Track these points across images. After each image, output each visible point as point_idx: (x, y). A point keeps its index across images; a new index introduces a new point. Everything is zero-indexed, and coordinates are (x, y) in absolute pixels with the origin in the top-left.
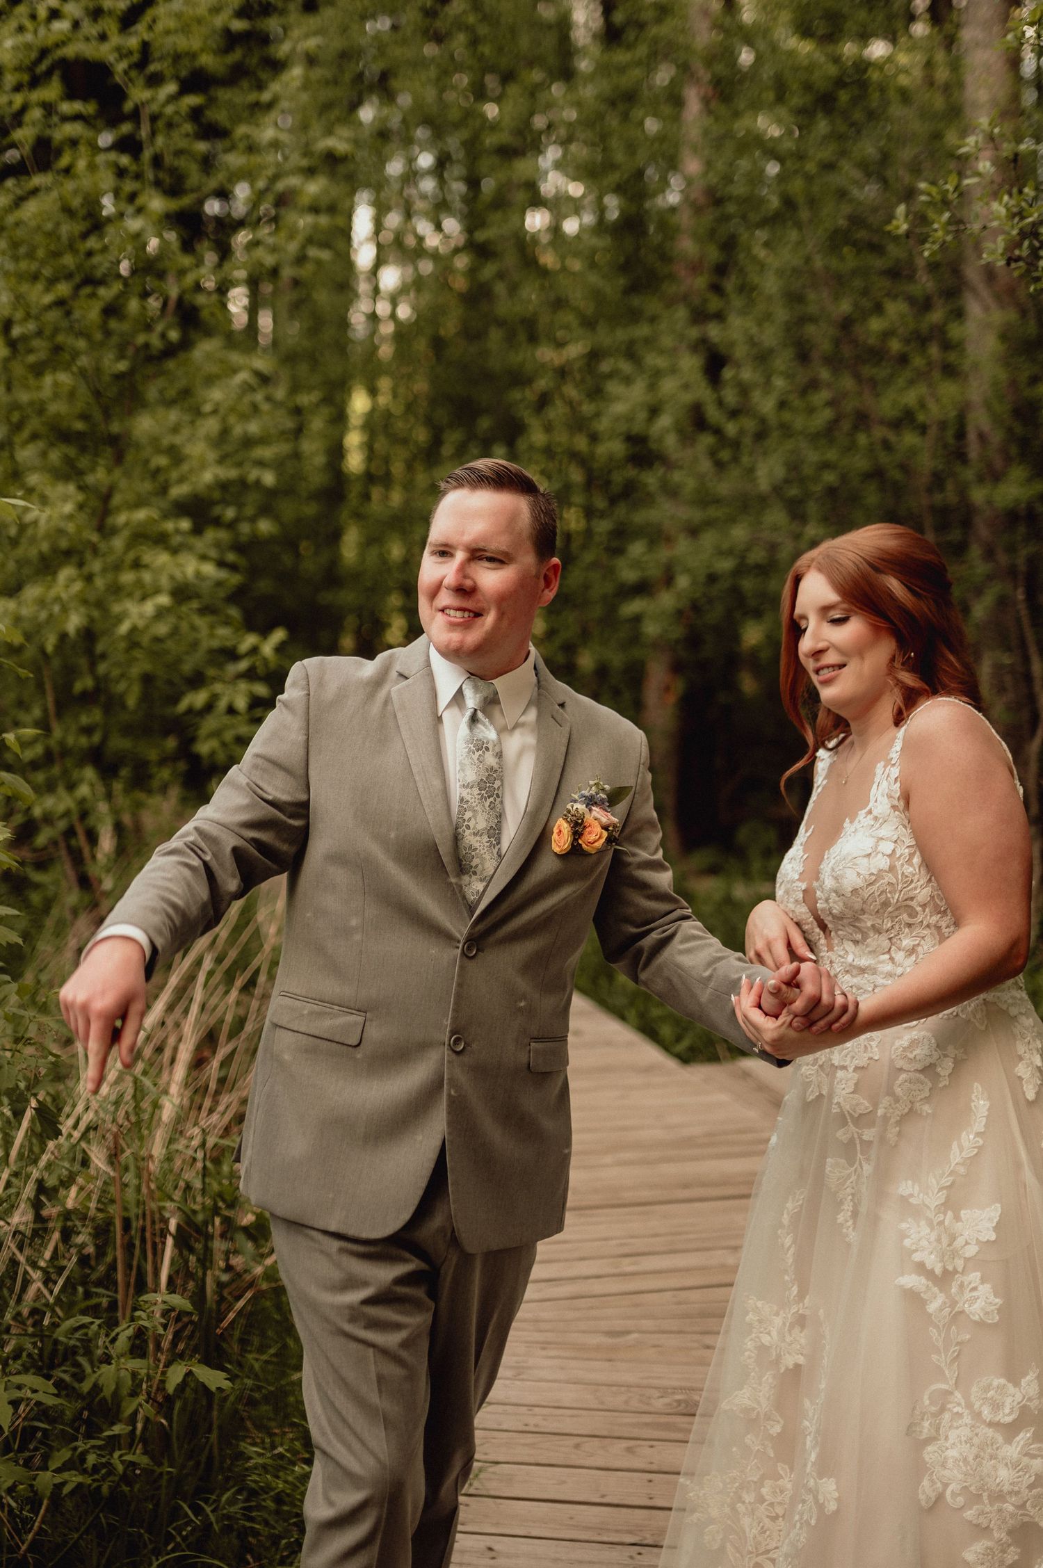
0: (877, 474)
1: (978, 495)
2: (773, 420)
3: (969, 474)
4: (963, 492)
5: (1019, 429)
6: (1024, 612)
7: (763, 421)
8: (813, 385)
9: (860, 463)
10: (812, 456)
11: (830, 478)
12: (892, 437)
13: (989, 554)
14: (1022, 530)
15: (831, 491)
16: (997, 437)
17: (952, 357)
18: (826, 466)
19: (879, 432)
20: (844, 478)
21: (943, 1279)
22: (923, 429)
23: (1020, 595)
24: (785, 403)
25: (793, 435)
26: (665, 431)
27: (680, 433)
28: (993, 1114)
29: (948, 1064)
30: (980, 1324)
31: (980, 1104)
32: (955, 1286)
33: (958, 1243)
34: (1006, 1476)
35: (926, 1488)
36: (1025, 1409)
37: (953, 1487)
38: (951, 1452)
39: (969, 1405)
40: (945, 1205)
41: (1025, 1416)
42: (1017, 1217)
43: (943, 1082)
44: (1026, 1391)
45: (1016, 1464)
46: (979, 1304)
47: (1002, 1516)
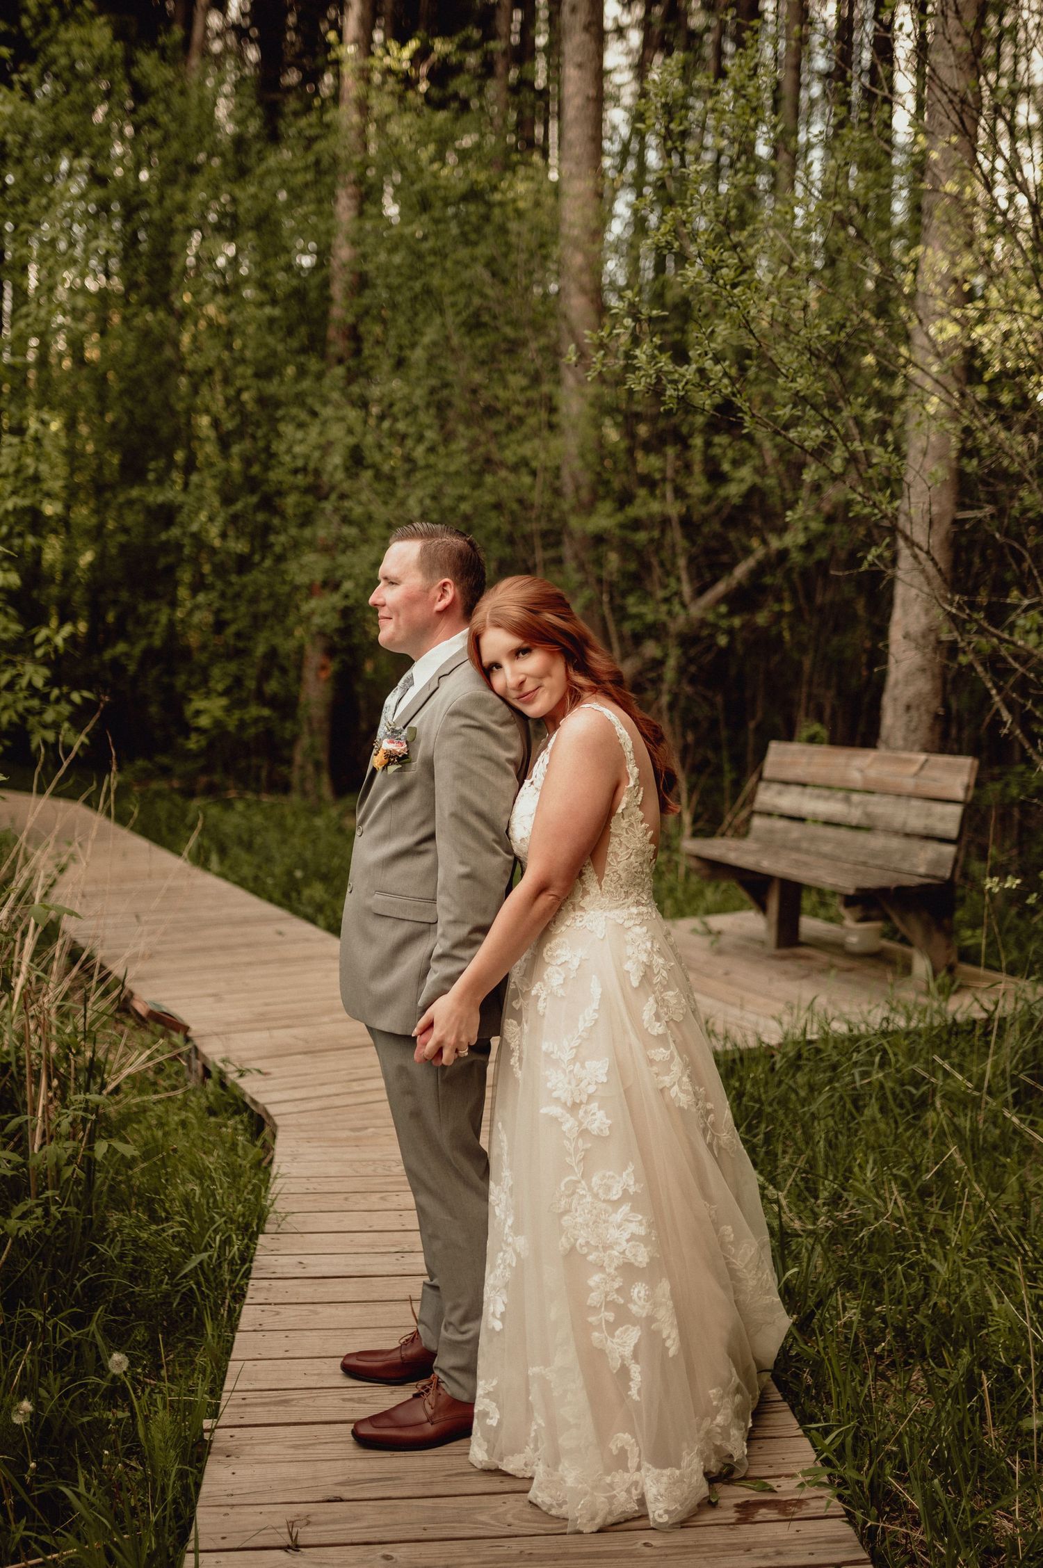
0: (500, 505)
1: (574, 522)
2: (421, 463)
3: (566, 506)
4: (564, 517)
6: (607, 609)
7: (414, 462)
8: (448, 437)
9: (486, 498)
10: (451, 491)
11: (465, 507)
12: (512, 477)
13: (581, 567)
15: (465, 518)
16: (587, 478)
17: (555, 419)
18: (462, 498)
19: (502, 474)
20: (475, 508)
21: (574, 1107)
22: (534, 473)
23: (605, 598)
24: (432, 450)
25: (436, 475)
26: (336, 467)
27: (347, 469)
28: (604, 997)
29: (576, 963)
30: (598, 1137)
31: (596, 990)
32: (581, 1113)
33: (583, 1084)
34: (613, 1233)
35: (564, 1243)
36: (625, 1191)
37: (581, 1241)
38: (580, 1220)
39: (590, 1189)
40: (574, 1060)
41: (626, 1196)
42: (619, 1068)
43: (573, 975)
44: (626, 1180)
45: (619, 1226)
46: (596, 1124)
47: (611, 1258)
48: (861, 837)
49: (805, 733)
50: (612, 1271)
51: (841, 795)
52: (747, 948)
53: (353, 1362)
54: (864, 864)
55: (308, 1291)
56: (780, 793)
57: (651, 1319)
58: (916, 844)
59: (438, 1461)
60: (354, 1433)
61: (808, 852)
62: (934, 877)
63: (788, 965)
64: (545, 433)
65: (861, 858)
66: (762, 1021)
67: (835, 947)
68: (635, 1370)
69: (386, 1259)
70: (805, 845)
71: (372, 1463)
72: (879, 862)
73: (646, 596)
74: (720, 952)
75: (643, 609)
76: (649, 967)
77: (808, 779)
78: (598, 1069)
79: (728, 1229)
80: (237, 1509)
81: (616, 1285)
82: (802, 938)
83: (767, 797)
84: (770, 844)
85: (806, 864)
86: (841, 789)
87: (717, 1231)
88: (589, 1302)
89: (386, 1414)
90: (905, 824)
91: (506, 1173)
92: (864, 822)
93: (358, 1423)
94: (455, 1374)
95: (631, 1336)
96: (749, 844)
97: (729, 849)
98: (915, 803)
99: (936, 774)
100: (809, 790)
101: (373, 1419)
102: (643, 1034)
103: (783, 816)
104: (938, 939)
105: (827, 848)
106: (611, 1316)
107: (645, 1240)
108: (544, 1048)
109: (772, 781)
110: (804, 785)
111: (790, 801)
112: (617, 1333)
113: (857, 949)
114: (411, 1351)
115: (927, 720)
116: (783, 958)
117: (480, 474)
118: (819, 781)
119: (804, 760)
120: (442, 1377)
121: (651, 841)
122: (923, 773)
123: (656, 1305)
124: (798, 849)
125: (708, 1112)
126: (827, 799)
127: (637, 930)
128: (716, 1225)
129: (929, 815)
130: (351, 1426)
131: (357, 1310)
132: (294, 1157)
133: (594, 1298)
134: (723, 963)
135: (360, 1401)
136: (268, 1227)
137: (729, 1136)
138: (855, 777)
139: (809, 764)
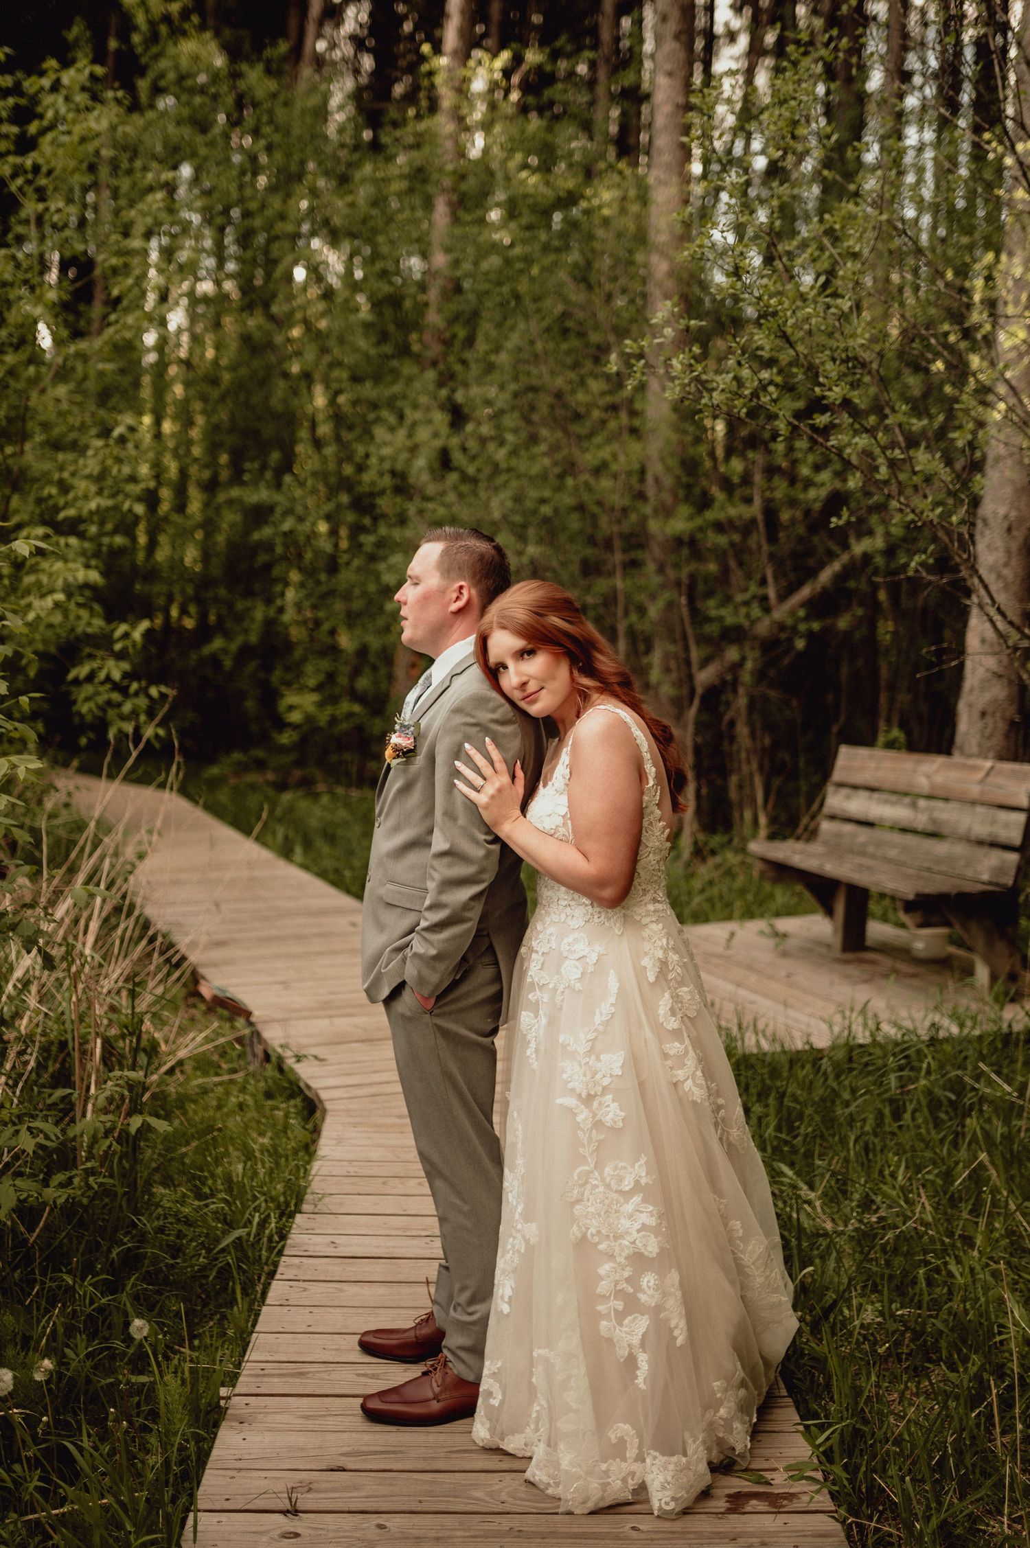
0: (581, 508)
1: (654, 526)
2: (503, 465)
3: (648, 509)
4: (644, 520)
5: (685, 479)
6: (685, 612)
7: (496, 466)
8: (534, 439)
9: (568, 500)
10: (533, 494)
11: (546, 510)
12: (592, 481)
13: (661, 569)
14: (685, 552)
15: (546, 521)
16: (668, 481)
17: (637, 423)
18: (543, 501)
19: (585, 477)
20: (556, 511)
21: (588, 1099)
22: (615, 476)
23: (684, 600)
24: (514, 453)
25: (519, 477)
26: (421, 470)
27: (432, 471)
28: (622, 992)
29: (594, 957)
30: (611, 1129)
31: (613, 984)
32: (595, 1104)
33: (598, 1076)
34: (625, 1224)
35: (575, 1231)
36: (637, 1182)
37: (592, 1230)
38: (592, 1209)
39: (603, 1179)
40: (590, 1052)
41: (637, 1187)
42: (635, 1062)
43: (591, 969)
44: (638, 1171)
45: (630, 1216)
46: (611, 1116)
47: (622, 1248)
48: (928, 844)
49: (881, 739)
50: (622, 1260)
51: (907, 800)
52: (812, 951)
53: (370, 1339)
54: (929, 870)
55: (336, 1269)
56: (848, 797)
57: (658, 1309)
58: (980, 852)
59: (441, 1438)
60: (363, 1407)
61: (873, 857)
62: (997, 884)
63: (852, 970)
64: (625, 436)
65: (926, 864)
66: (813, 1022)
67: (900, 952)
68: (643, 1360)
69: (415, 1242)
70: (871, 849)
71: (378, 1436)
72: (943, 868)
73: (727, 600)
74: (785, 954)
75: (723, 612)
76: (664, 963)
77: (876, 784)
78: (613, 1062)
79: (737, 1225)
80: (243, 1473)
81: (626, 1274)
82: (869, 943)
83: (835, 800)
84: (837, 849)
85: (869, 868)
86: (906, 794)
87: (726, 1225)
88: (599, 1290)
89: (394, 1390)
90: (969, 830)
91: (520, 1161)
92: (930, 828)
93: (367, 1397)
94: (462, 1354)
95: (640, 1325)
96: (816, 848)
97: (794, 852)
98: (979, 809)
99: (1000, 781)
100: (876, 795)
101: (381, 1394)
102: (658, 1028)
103: (849, 820)
104: (1001, 947)
105: (892, 853)
106: (619, 1305)
107: (655, 1230)
108: (562, 1038)
109: (841, 785)
110: (872, 789)
111: (858, 805)
112: (626, 1322)
113: (924, 955)
114: (425, 1331)
115: (1002, 726)
116: (847, 962)
117: (561, 477)
118: (886, 786)
119: (872, 765)
120: (450, 1357)
121: (668, 839)
122: (990, 779)
123: (665, 1295)
124: (863, 853)
125: (719, 1108)
126: (894, 804)
127: (654, 927)
128: (725, 1219)
129: (993, 822)
130: (361, 1400)
131: (381, 1290)
132: (339, 1141)
133: (604, 1287)
134: (787, 965)
135: (374, 1376)
136: (305, 1207)
137: (740, 1131)
138: (923, 783)
139: (877, 769)
